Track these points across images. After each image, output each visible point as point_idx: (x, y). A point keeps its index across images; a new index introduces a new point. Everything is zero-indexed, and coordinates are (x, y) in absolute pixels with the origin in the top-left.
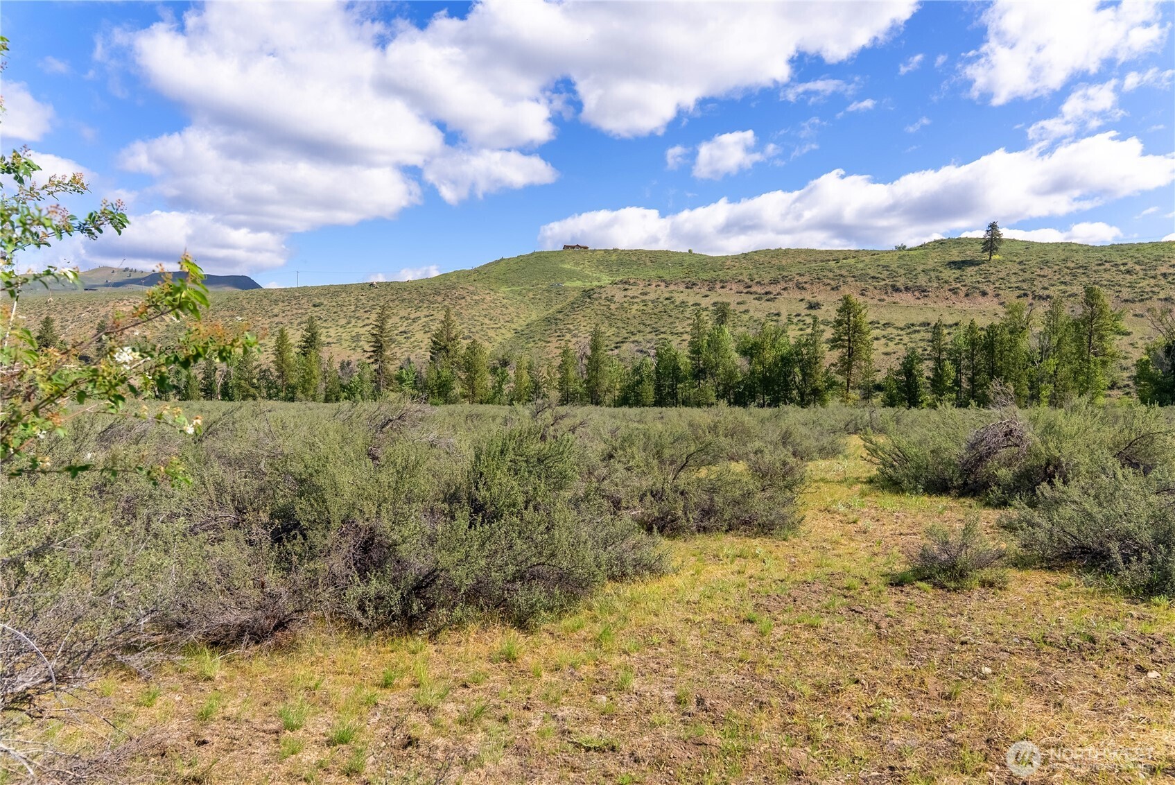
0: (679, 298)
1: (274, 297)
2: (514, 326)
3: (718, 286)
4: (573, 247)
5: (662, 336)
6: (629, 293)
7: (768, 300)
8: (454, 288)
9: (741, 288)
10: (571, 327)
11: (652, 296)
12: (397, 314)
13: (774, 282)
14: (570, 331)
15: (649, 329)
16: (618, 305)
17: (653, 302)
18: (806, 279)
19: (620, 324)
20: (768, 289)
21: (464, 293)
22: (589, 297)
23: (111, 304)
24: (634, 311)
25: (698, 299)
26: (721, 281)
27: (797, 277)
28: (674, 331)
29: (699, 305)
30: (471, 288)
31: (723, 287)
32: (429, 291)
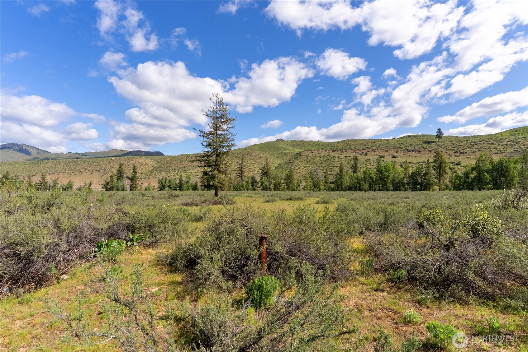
0: (332, 155)
1: (190, 157)
2: (274, 165)
3: (344, 151)
4: (280, 140)
5: (330, 168)
6: (313, 153)
7: (364, 155)
8: (252, 153)
9: (353, 152)
10: (297, 165)
11: (322, 154)
12: (234, 162)
13: (364, 149)
14: (297, 167)
15: (324, 166)
16: (311, 158)
17: (323, 156)
18: (375, 148)
19: (314, 164)
20: (362, 152)
21: (256, 154)
22: (300, 155)
23: (134, 160)
24: (317, 160)
25: (339, 155)
26: (345, 149)
27: (372, 148)
28: (334, 166)
29: (340, 157)
30: (258, 153)
31: (346, 151)
32: (244, 154)
